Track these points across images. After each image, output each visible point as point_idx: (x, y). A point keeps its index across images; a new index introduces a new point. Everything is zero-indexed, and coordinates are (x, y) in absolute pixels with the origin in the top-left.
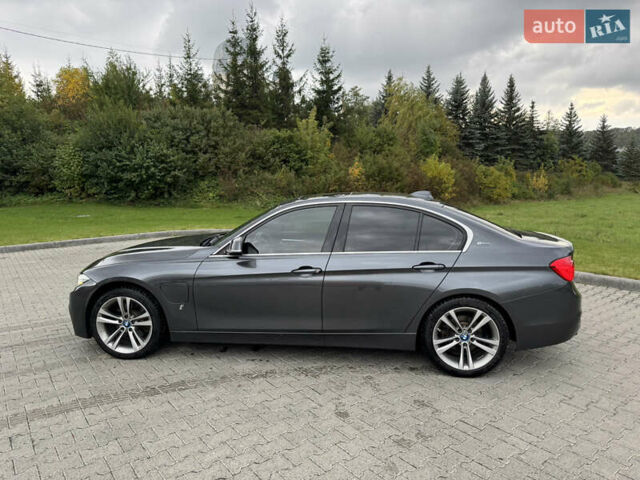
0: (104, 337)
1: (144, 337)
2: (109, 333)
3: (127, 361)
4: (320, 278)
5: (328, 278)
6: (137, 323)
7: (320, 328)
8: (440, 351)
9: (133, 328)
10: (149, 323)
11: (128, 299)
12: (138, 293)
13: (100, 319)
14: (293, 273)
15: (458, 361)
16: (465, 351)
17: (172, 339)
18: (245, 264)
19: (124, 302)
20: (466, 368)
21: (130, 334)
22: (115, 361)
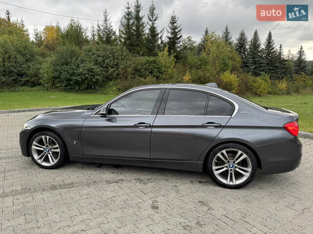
0: (36, 157)
1: (56, 158)
2: (39, 155)
3: (47, 170)
4: (149, 129)
5: (154, 130)
6: (52, 150)
7: (149, 157)
8: (216, 173)
9: (51, 153)
10: (58, 150)
11: (48, 137)
12: (53, 134)
13: (34, 147)
14: (135, 126)
15: (227, 179)
16: (231, 174)
17: (71, 160)
18: (110, 120)
19: (46, 138)
20: (231, 183)
21: (49, 155)
22: (41, 170)
